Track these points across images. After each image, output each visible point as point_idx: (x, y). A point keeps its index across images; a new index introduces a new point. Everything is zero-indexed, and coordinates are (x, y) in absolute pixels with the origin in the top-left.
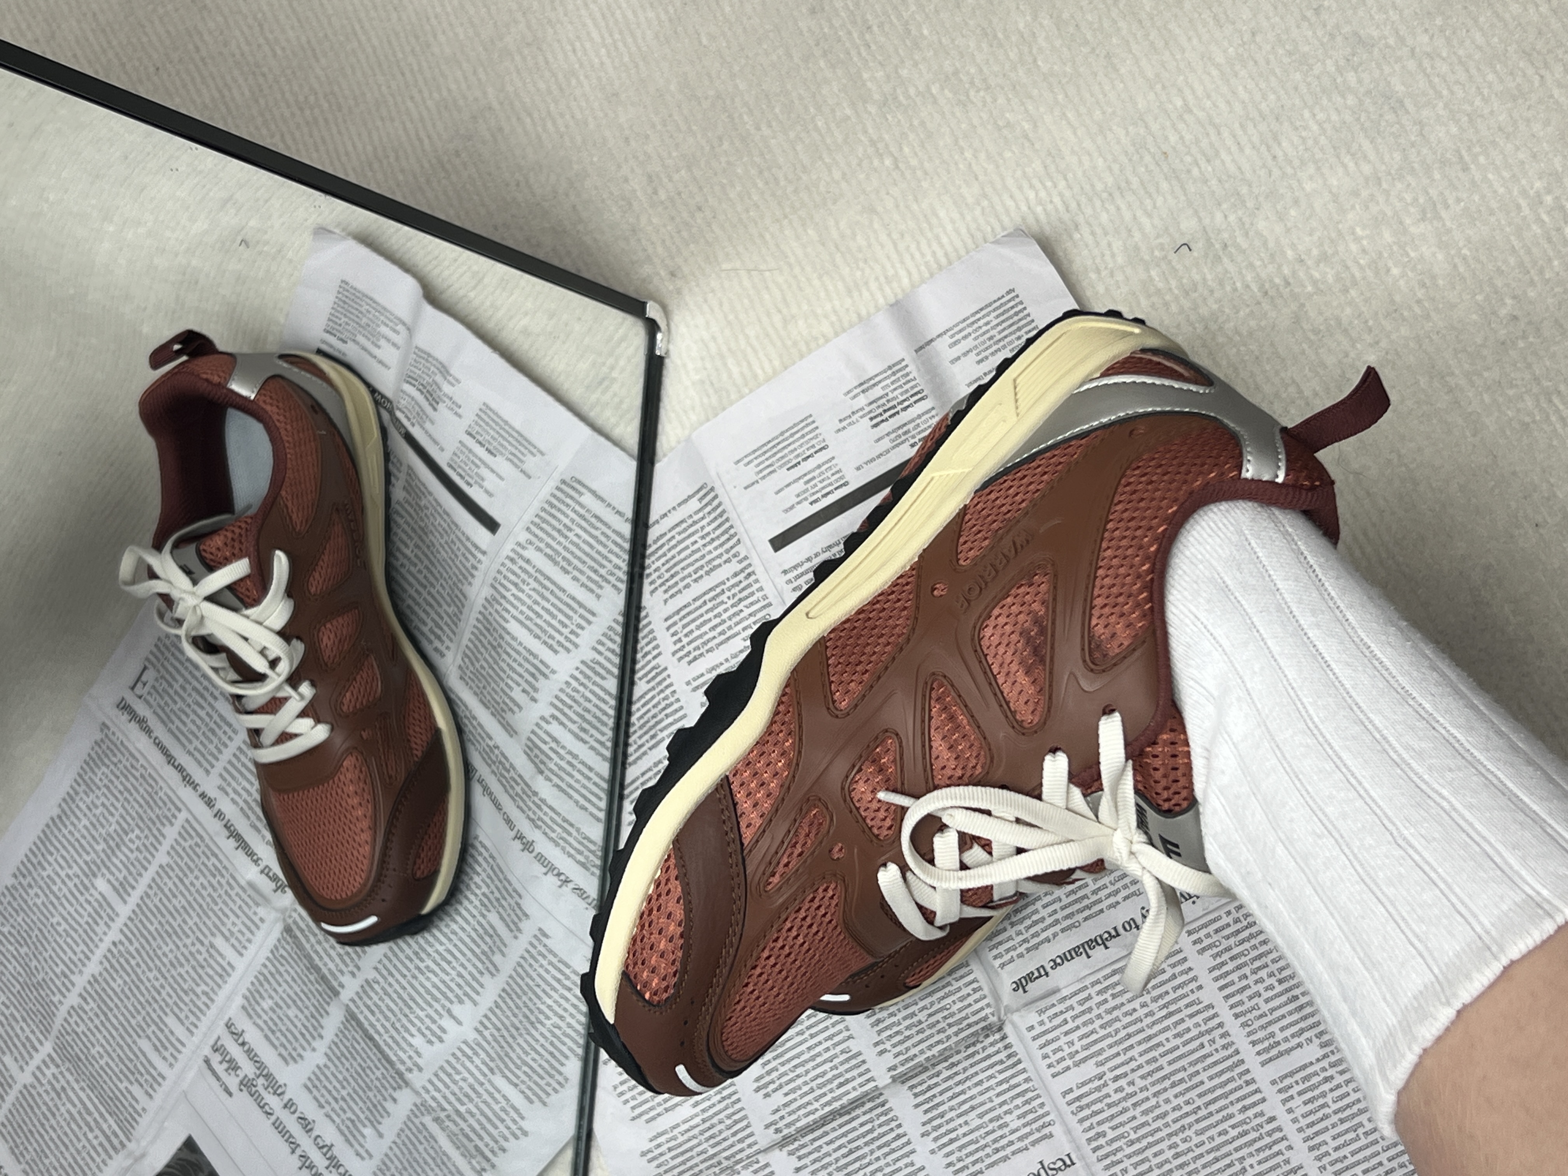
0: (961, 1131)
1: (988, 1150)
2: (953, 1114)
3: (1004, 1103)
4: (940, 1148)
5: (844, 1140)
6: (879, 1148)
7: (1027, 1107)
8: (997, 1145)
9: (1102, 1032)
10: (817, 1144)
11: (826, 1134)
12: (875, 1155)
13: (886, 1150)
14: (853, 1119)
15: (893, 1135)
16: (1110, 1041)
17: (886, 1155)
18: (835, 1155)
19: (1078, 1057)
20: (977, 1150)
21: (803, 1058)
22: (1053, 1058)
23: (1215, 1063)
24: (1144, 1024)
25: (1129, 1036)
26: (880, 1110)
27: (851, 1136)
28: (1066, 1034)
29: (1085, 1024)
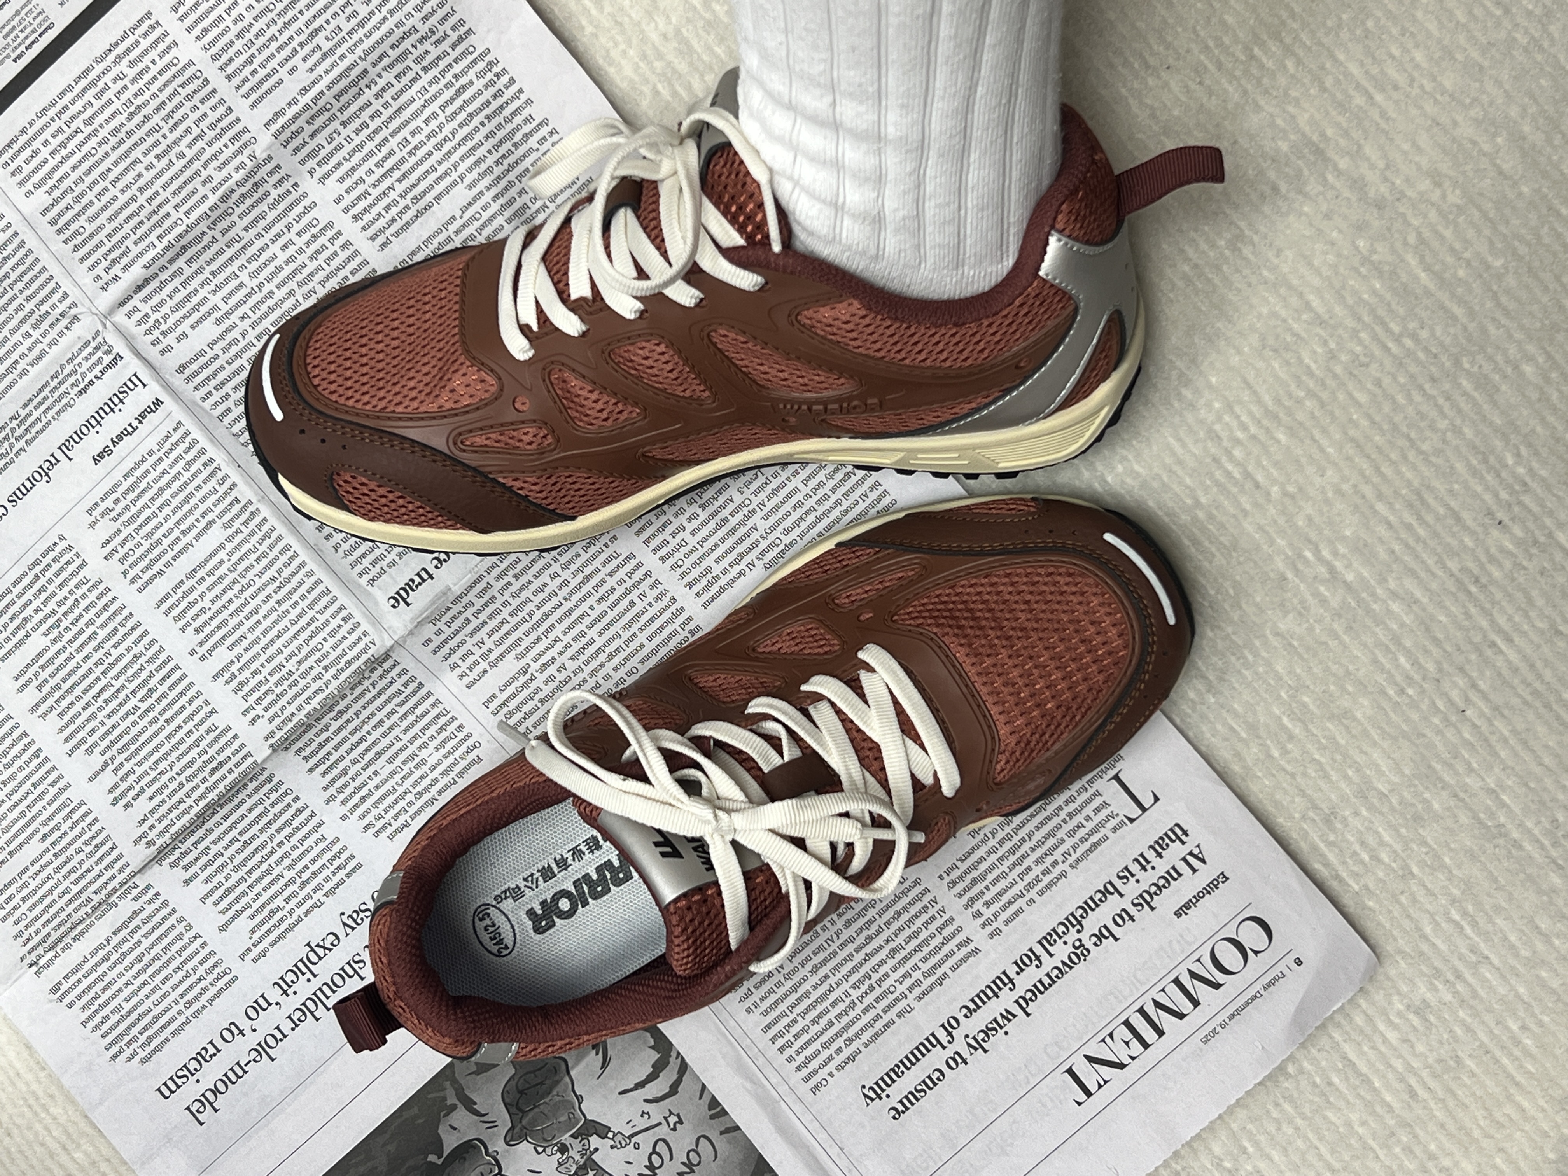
0: (371, 785)
1: (410, 797)
2: (358, 766)
3: (415, 738)
4: (352, 811)
5: (234, 833)
6: (279, 830)
7: (444, 735)
8: (419, 788)
9: (514, 621)
10: (201, 847)
11: (210, 831)
12: (276, 841)
13: (288, 831)
14: (239, 806)
15: (292, 811)
16: (526, 626)
17: (288, 838)
18: (227, 854)
19: (493, 656)
20: (396, 801)
21: (163, 750)
22: (464, 666)
23: (652, 620)
24: (560, 598)
25: (547, 615)
26: (268, 787)
27: (240, 827)
28: (472, 635)
29: (490, 617)
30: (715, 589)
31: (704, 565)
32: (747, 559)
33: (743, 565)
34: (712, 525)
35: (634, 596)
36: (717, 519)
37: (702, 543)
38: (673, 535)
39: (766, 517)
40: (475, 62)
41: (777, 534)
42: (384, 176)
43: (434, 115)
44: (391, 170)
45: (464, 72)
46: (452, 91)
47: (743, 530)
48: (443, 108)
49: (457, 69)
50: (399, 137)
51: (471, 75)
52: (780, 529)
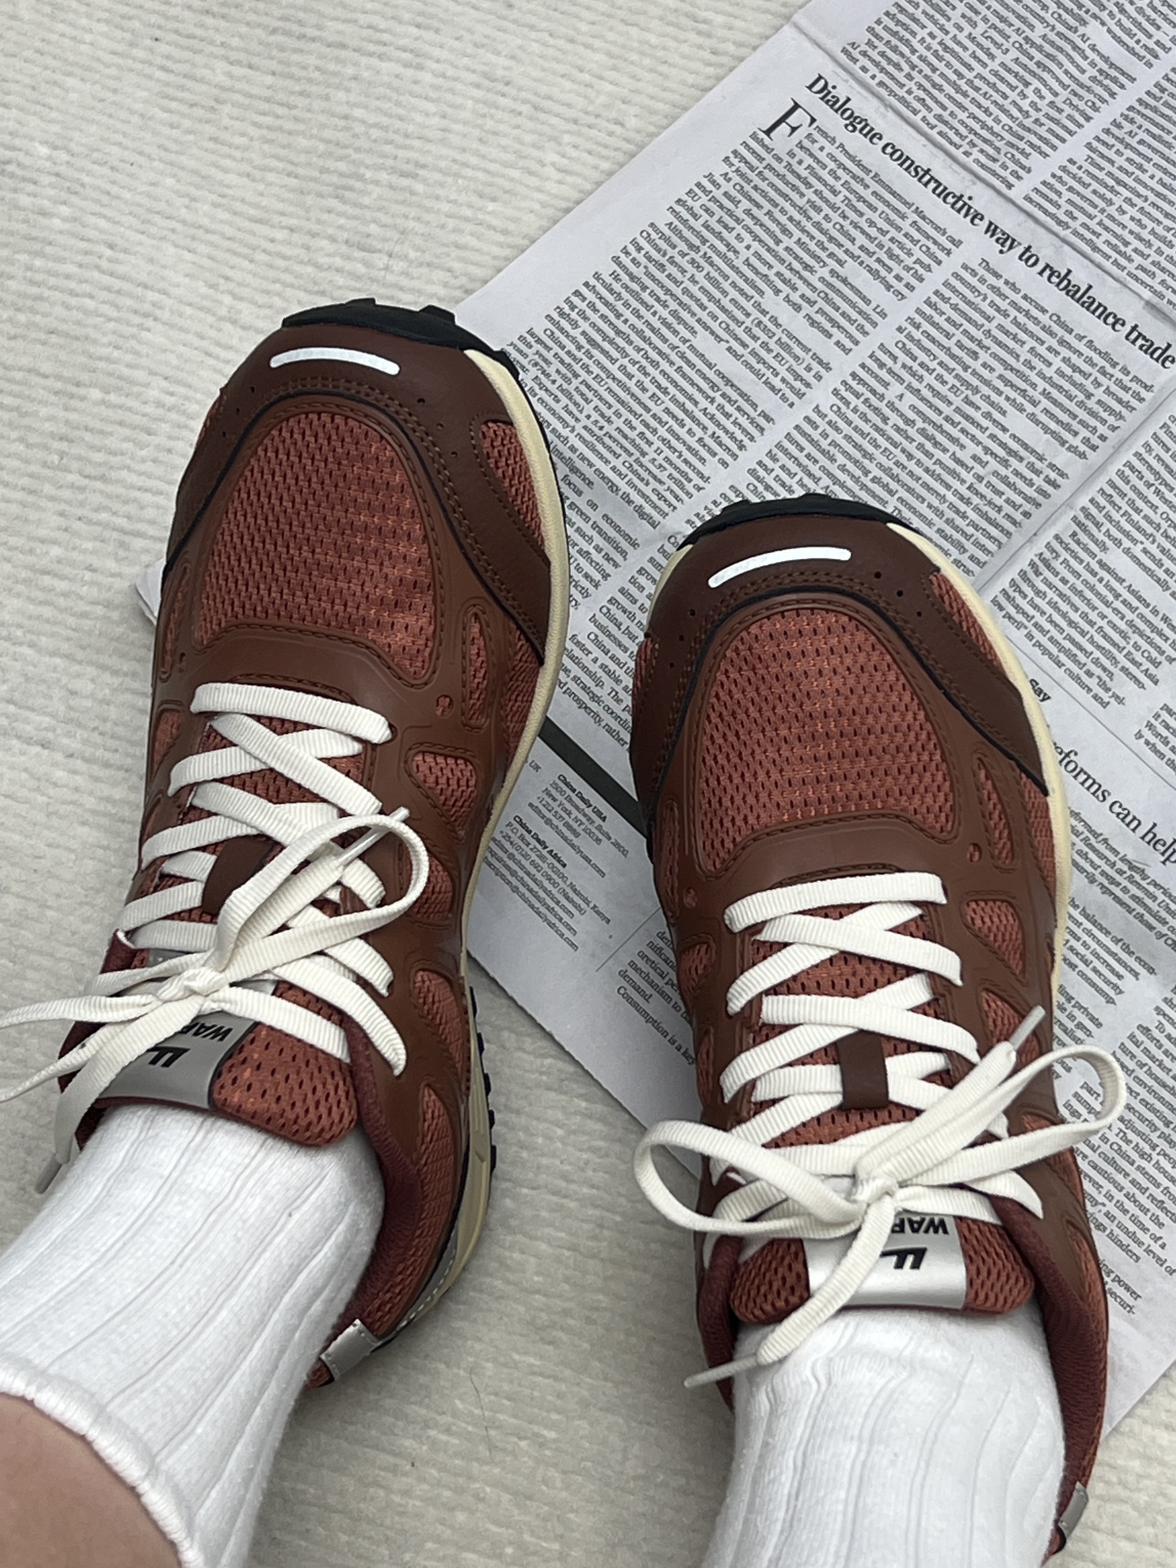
24: (1145, 205)
30: (1113, 73)
31: (1089, 83)
32: (1079, 42)
33: (1084, 46)
34: (1045, 75)
35: (1133, 142)
36: (1039, 71)
37: (1065, 87)
38: (1060, 111)
39: (1032, 27)
40: (562, 330)
41: (1048, 16)
42: (693, 419)
43: (622, 368)
44: (686, 411)
45: (574, 340)
46: (595, 352)
47: (1048, 48)
48: (613, 361)
49: (571, 347)
50: (650, 404)
51: (576, 333)
52: (1042, 13)
